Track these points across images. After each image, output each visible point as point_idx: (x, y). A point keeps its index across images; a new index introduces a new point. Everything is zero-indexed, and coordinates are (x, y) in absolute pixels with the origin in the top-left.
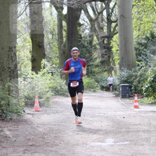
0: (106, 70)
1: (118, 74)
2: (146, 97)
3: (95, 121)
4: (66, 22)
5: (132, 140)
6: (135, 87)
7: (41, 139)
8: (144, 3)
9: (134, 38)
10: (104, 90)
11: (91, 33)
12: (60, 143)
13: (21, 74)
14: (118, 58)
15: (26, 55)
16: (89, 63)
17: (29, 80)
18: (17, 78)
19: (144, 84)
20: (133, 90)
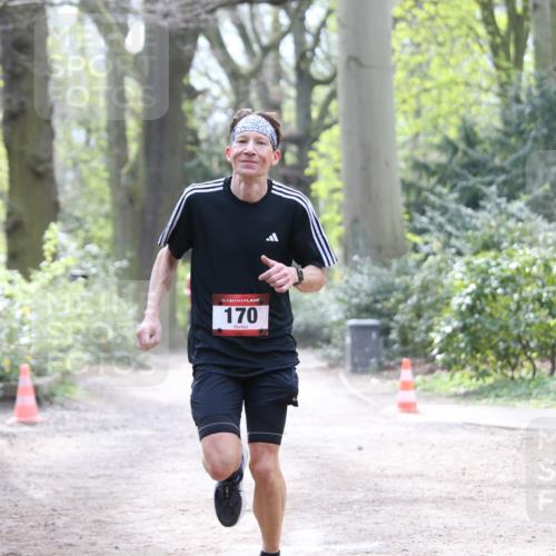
1: (337, 280)
2: (443, 368)
5: (391, 537)
6: (403, 331)
7: (41, 532)
8: (437, 12)
9: (399, 145)
12: (116, 548)
19: (436, 320)
20: (395, 342)
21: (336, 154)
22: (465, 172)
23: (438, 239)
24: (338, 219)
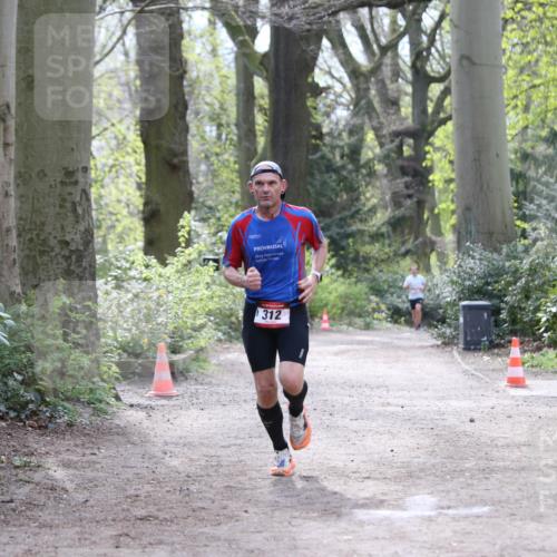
0: (407, 253)
1: (452, 264)
2: (549, 346)
3: (370, 430)
4: (266, 79)
5: (499, 502)
6: (513, 311)
7: (177, 496)
8: (545, 14)
9: (509, 138)
10: (400, 323)
11: (357, 121)
12: (246, 512)
13: (107, 264)
14: (452, 207)
15: (123, 198)
16: (350, 226)
17: (136, 287)
18: (94, 280)
19: (543, 301)
20: (505, 322)
21: (450, 147)
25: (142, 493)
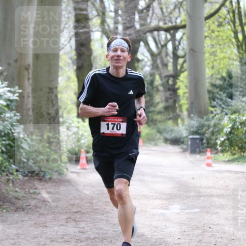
0: (170, 118)
1: (186, 122)
2: (221, 152)
5: (203, 208)
6: (208, 140)
7: (88, 205)
8: (219, 34)
9: (207, 78)
10: (167, 143)
11: (153, 71)
15: (69, 98)
19: (218, 136)
20: (205, 143)
21: (186, 81)
22: (228, 87)
23: (219, 109)
24: (186, 102)
25: (76, 204)
